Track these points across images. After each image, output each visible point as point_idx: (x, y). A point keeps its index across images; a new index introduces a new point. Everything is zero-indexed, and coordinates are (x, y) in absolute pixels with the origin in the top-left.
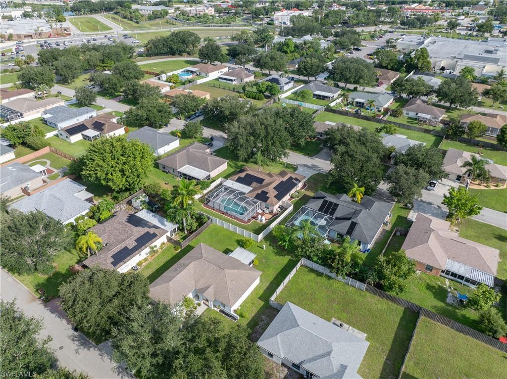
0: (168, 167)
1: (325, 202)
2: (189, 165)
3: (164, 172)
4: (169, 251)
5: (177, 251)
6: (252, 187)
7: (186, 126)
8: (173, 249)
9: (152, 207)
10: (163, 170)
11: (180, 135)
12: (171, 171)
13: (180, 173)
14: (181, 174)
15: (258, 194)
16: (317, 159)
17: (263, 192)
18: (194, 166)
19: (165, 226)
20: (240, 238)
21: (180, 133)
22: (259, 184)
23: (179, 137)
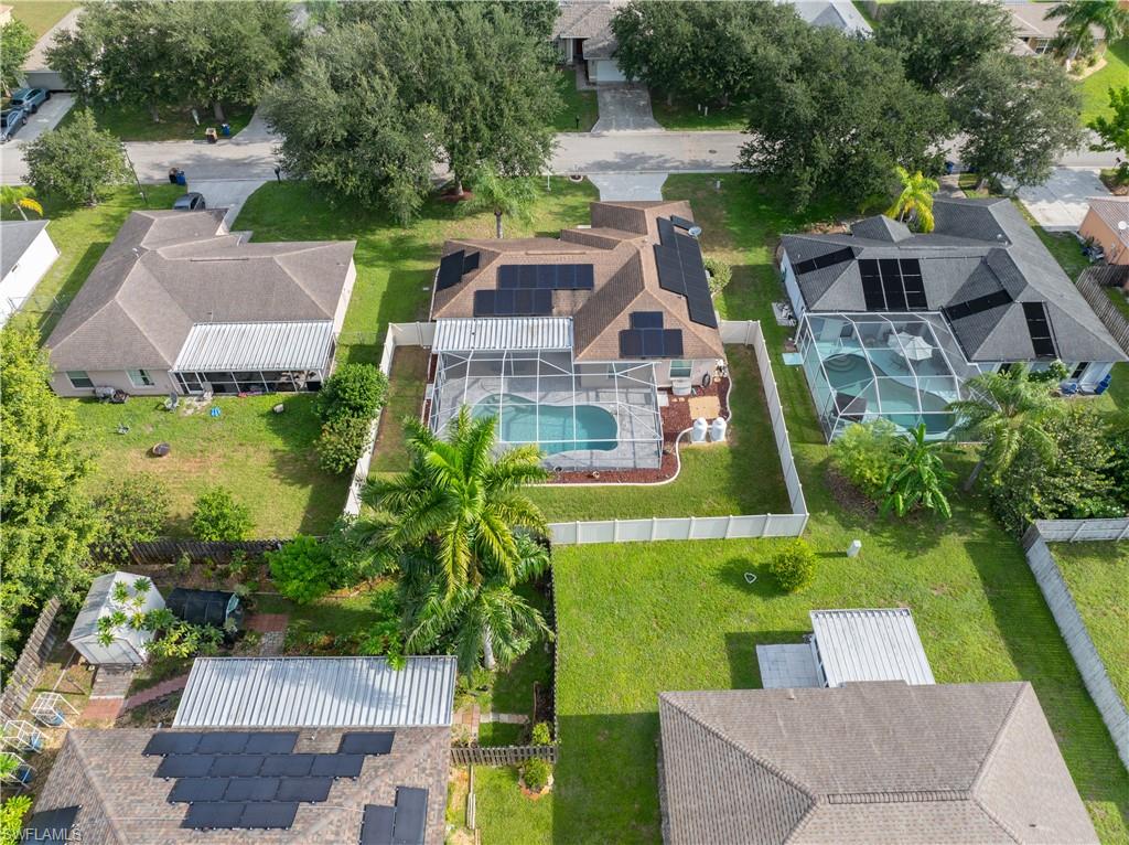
0: (97, 372)
1: (867, 267)
2: (206, 321)
3: (94, 399)
4: (511, 814)
5: (546, 789)
6: (560, 314)
7: (34, 157)
8: (515, 791)
9: (219, 624)
10: (86, 391)
11: (38, 208)
12: (134, 384)
13: (190, 376)
14: (190, 381)
15: (623, 335)
16: (613, 132)
17: (636, 318)
18: (233, 320)
19: (395, 702)
20: (721, 559)
21: (30, 196)
22: (583, 292)
23: (32, 215)
